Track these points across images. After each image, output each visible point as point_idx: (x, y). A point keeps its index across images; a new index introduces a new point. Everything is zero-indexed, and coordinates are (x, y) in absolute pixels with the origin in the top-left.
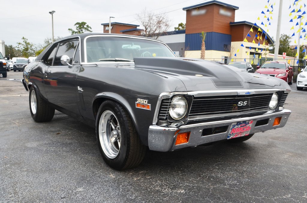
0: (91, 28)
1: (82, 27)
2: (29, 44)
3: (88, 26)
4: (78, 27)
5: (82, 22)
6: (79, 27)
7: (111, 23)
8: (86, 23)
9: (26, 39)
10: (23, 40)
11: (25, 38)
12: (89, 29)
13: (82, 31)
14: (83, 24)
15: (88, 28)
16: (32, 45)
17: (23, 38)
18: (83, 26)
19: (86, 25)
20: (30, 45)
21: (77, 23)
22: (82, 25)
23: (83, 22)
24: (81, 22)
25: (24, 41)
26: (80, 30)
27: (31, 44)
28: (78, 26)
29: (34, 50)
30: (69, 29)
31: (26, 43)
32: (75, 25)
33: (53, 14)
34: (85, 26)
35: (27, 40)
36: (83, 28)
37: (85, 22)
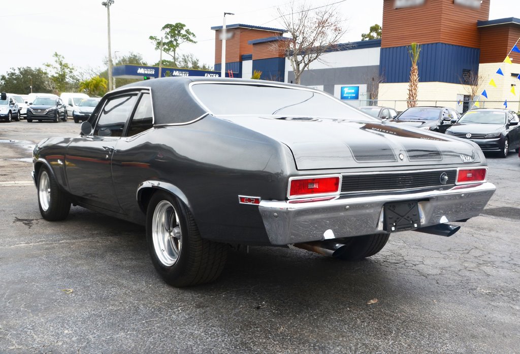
0: (194, 35)
1: (176, 32)
2: (66, 66)
3: (187, 31)
4: (168, 34)
5: (177, 24)
6: (170, 32)
7: (227, 26)
8: (184, 26)
9: (61, 57)
10: (56, 58)
11: (58, 54)
12: (191, 37)
13: (176, 40)
14: (179, 26)
15: (189, 36)
16: (73, 69)
17: (56, 55)
18: (179, 32)
19: (185, 28)
20: (69, 69)
21: (167, 26)
22: (176, 30)
23: (178, 22)
24: (174, 24)
25: (56, 61)
26: (173, 40)
27: (71, 67)
28: (168, 30)
29: (78, 78)
30: (151, 38)
31: (61, 64)
32: (164, 28)
33: (110, 7)
34: (183, 32)
35: (63, 58)
36: (178, 35)
37: (182, 23)
